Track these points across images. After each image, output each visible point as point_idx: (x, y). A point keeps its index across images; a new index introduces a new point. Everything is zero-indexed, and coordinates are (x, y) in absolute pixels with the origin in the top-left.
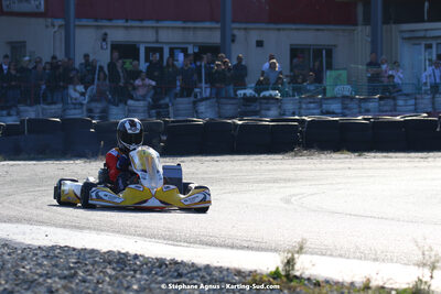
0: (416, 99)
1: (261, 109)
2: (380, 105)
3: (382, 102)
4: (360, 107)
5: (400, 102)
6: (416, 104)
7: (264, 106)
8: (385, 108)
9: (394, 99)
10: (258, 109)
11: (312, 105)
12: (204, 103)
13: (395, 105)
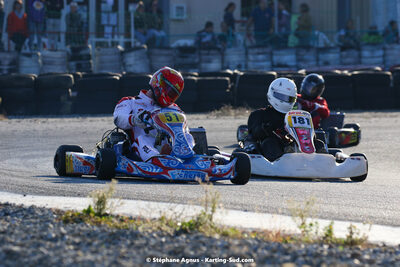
0: (384, 49)
1: (200, 61)
2: (341, 57)
3: (344, 53)
4: (318, 60)
5: (366, 53)
6: (384, 56)
7: (204, 57)
8: (348, 60)
9: (359, 49)
10: (197, 60)
11: (261, 57)
12: (132, 54)
13: (360, 57)
